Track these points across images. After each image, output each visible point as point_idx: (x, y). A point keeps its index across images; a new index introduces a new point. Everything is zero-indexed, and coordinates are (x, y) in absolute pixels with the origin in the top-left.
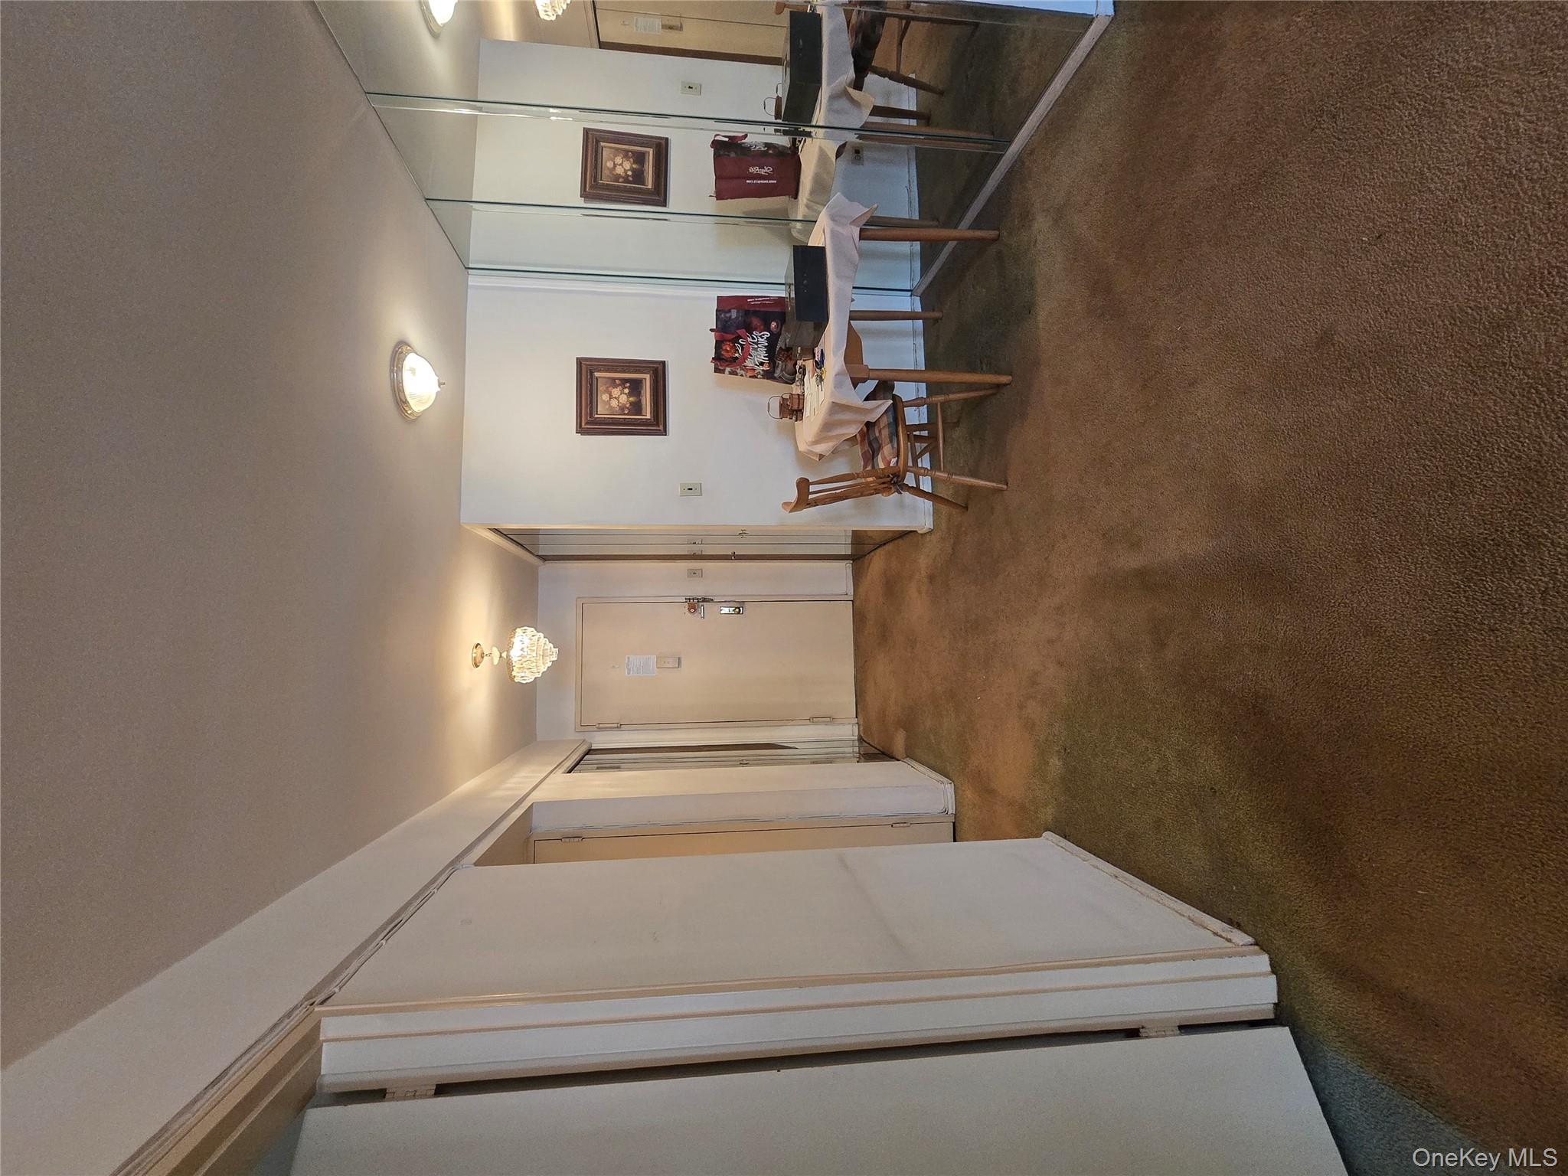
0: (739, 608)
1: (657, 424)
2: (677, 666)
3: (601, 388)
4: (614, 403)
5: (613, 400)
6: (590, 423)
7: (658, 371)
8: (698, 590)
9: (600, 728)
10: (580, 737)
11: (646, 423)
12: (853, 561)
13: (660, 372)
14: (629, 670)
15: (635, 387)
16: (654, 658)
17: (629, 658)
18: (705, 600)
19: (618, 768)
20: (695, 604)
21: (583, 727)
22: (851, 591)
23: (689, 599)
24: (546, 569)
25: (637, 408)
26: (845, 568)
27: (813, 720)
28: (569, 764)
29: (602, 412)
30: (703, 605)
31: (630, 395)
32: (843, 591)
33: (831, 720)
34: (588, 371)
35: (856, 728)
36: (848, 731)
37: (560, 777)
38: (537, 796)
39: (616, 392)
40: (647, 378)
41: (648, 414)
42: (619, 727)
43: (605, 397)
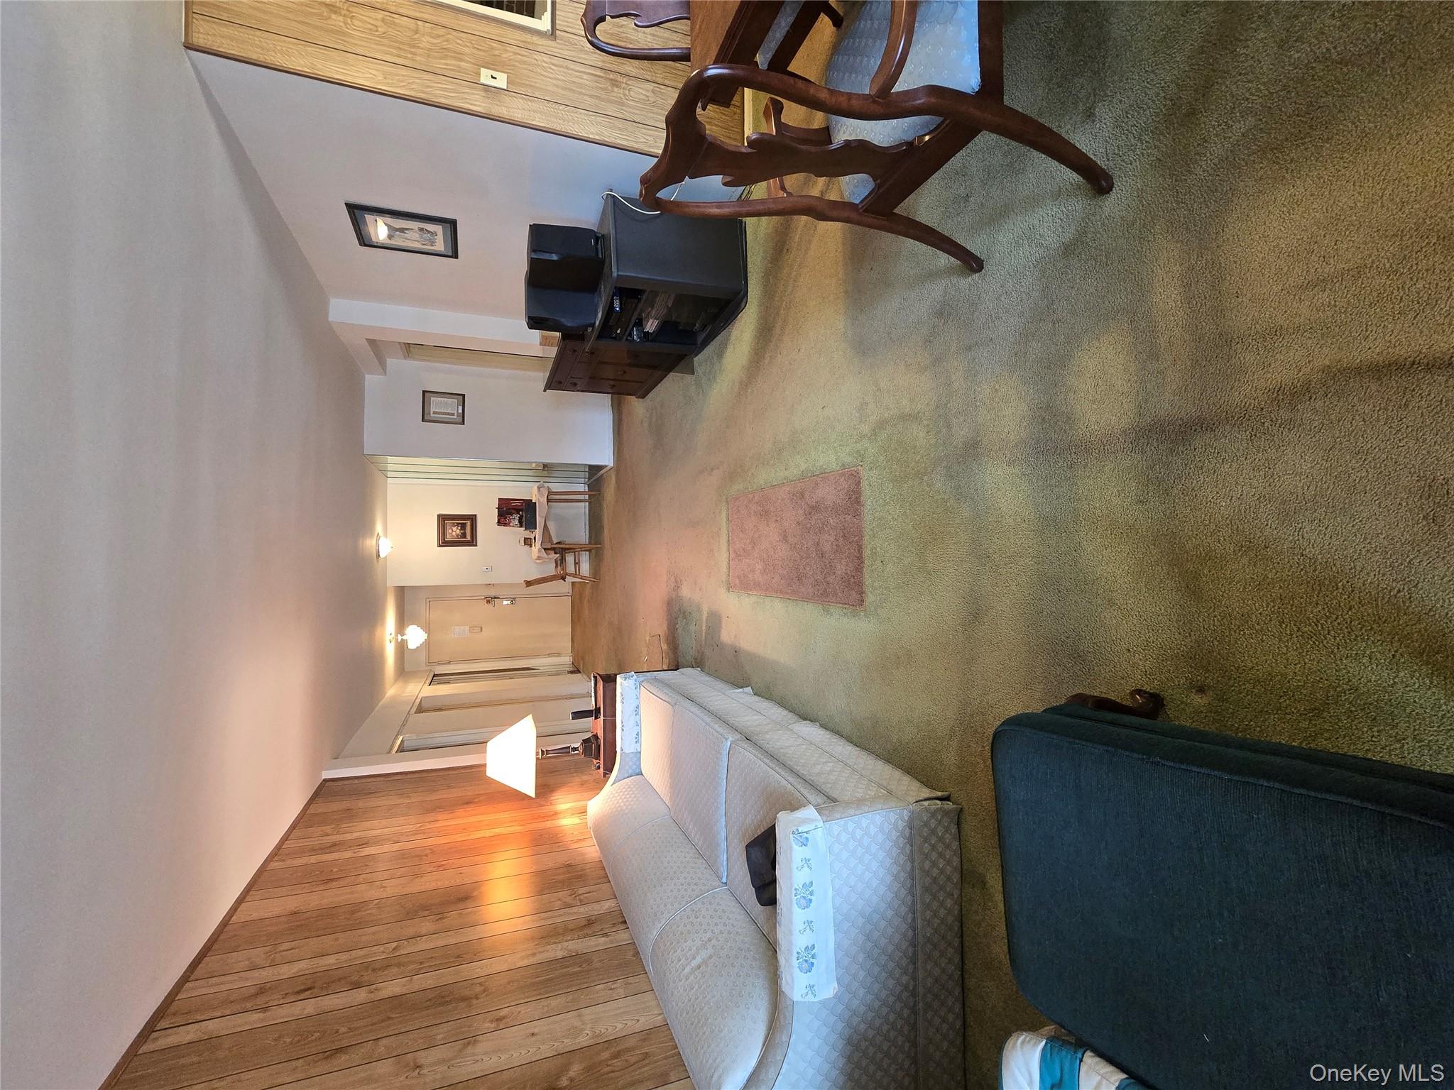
0: (513, 601)
1: (473, 542)
2: (480, 631)
3: (448, 527)
4: (454, 533)
5: (453, 532)
6: (444, 542)
7: (473, 518)
8: (492, 593)
9: (439, 663)
10: (434, 670)
11: (468, 542)
13: (474, 520)
14: (456, 634)
15: (463, 526)
16: (467, 628)
17: (456, 628)
18: (495, 598)
19: (449, 683)
20: (489, 600)
21: (430, 663)
22: (571, 592)
23: (487, 598)
25: (464, 535)
27: (550, 655)
28: (428, 682)
29: (448, 538)
30: (494, 600)
31: (461, 529)
32: (567, 591)
33: (559, 655)
34: (443, 519)
35: (570, 658)
36: (567, 660)
37: (426, 687)
38: (421, 695)
39: (455, 529)
40: (469, 523)
41: (469, 538)
42: (449, 662)
43: (450, 531)
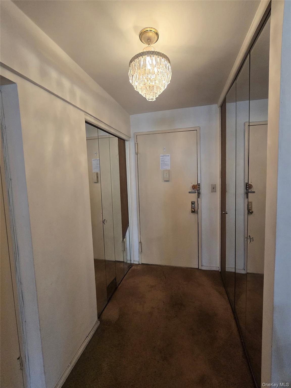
2: (165, 180)
8: (204, 190)
9: (137, 144)
10: (132, 135)
12: (220, 272)
14: (163, 156)
17: (169, 156)
20: (196, 188)
22: (204, 268)
23: (199, 186)
24: (216, 108)
26: (216, 266)
30: (196, 192)
32: (204, 264)
33: (141, 251)
35: (137, 263)
36: (135, 259)
